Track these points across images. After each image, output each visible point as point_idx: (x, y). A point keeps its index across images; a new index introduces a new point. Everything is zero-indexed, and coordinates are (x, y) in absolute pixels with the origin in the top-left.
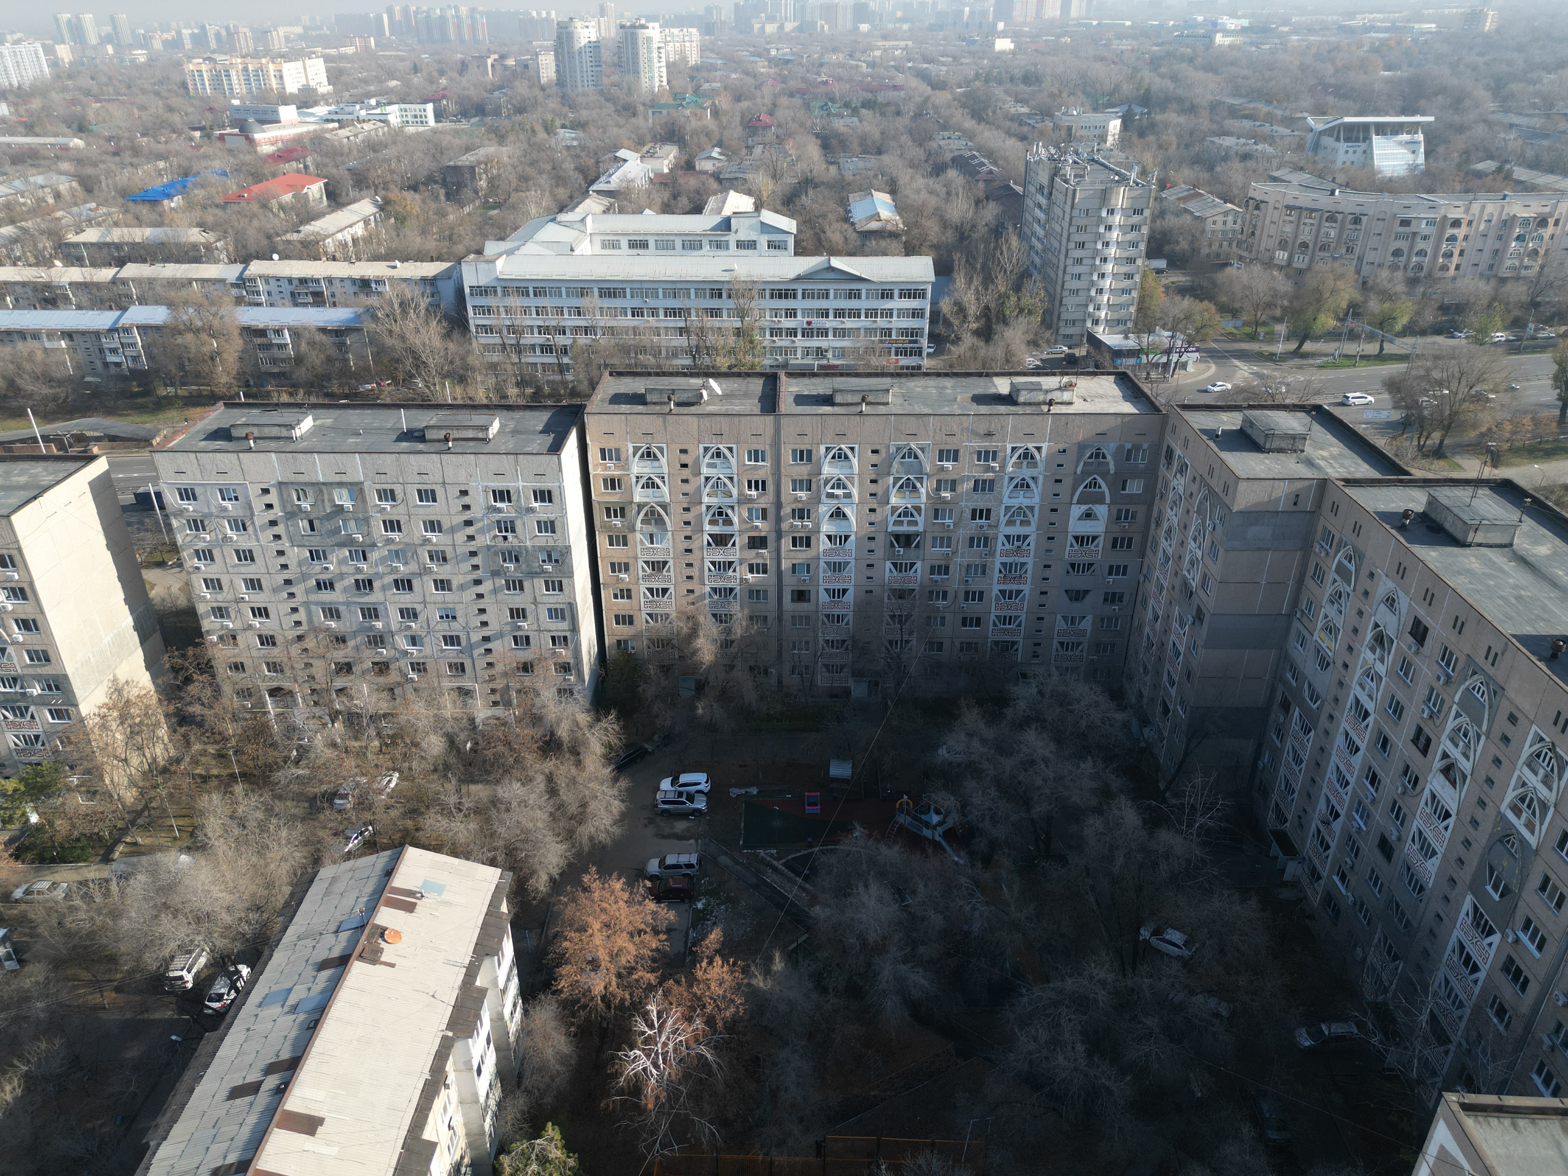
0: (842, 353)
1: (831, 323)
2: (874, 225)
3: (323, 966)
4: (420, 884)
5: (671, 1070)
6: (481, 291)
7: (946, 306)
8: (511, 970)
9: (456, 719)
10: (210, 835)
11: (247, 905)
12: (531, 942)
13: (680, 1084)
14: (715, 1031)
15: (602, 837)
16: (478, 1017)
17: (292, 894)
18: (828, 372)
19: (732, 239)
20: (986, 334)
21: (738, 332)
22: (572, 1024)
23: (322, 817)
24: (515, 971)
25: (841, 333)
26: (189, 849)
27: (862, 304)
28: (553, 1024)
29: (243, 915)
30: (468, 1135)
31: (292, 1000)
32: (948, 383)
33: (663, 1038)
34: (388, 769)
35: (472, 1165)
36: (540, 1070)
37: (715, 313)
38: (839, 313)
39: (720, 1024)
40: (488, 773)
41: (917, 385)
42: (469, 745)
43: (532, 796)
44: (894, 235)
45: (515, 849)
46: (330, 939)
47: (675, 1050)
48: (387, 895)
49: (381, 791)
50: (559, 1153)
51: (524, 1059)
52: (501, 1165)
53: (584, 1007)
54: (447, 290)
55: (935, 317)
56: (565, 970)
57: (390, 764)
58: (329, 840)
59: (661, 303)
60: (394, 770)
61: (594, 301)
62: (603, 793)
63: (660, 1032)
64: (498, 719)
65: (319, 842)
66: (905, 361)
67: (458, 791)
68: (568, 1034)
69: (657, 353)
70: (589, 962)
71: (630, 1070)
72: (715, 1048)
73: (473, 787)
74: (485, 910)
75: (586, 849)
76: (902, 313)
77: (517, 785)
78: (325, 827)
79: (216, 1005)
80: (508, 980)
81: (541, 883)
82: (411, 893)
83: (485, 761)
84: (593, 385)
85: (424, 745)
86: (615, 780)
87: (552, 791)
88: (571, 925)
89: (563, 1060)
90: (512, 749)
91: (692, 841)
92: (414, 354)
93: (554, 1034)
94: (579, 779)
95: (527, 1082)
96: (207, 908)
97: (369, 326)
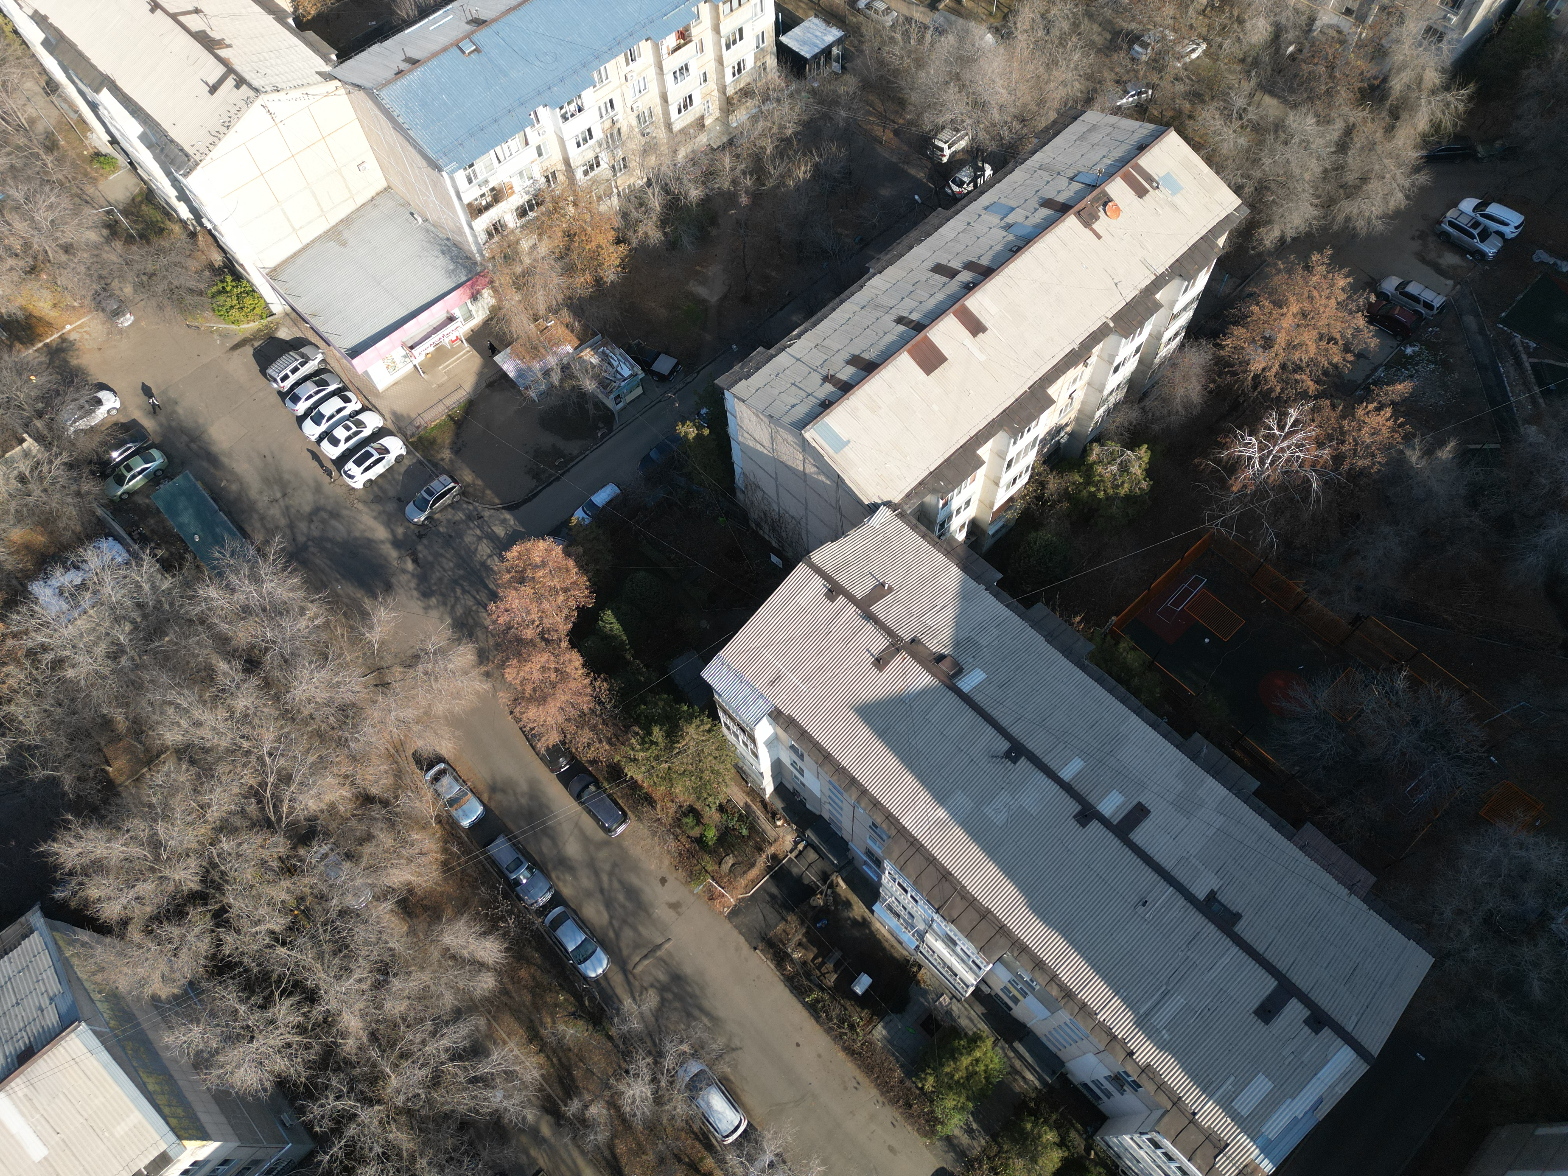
3: (1047, 203)
4: (1162, 173)
5: (1272, 474)
8: (1192, 302)
9: (1296, 11)
10: (1019, 25)
11: (1016, 111)
12: (1225, 289)
13: (1273, 489)
14: (1336, 469)
15: (1360, 224)
16: (1141, 325)
17: (1055, 122)
22: (1214, 381)
23: (1115, 56)
24: (1195, 305)
26: (996, 31)
28: (1197, 370)
29: (1009, 120)
30: (1080, 411)
31: (1010, 219)
33: (1285, 444)
34: (1200, 36)
35: (1071, 435)
36: (1164, 400)
39: (1346, 466)
40: (1292, 90)
42: (1291, 49)
43: (1320, 141)
45: (1267, 188)
46: (1063, 182)
47: (1288, 461)
48: (1129, 168)
49: (1179, 57)
50: (1139, 472)
51: (1157, 383)
52: (1092, 450)
53: (1234, 374)
56: (1238, 331)
57: (1204, 31)
58: (1110, 85)
60: (1205, 39)
62: (1394, 178)
63: (1286, 437)
64: (1339, 32)
65: (1100, 82)
67: (1251, 96)
68: (1205, 387)
70: (1264, 338)
71: (1237, 450)
72: (1326, 483)
73: (1268, 100)
74: (1203, 232)
75: (1335, 227)
77: (1311, 120)
78: (1112, 69)
79: (956, 189)
80: (1184, 309)
81: (1269, 237)
82: (1150, 179)
83: (1296, 76)
85: (1248, 25)
86: (1416, 169)
87: (1342, 147)
88: (1270, 294)
89: (1188, 405)
90: (1332, 77)
91: (1450, 283)
93: (1194, 380)
94: (1379, 148)
95: (1147, 403)
96: (986, 97)
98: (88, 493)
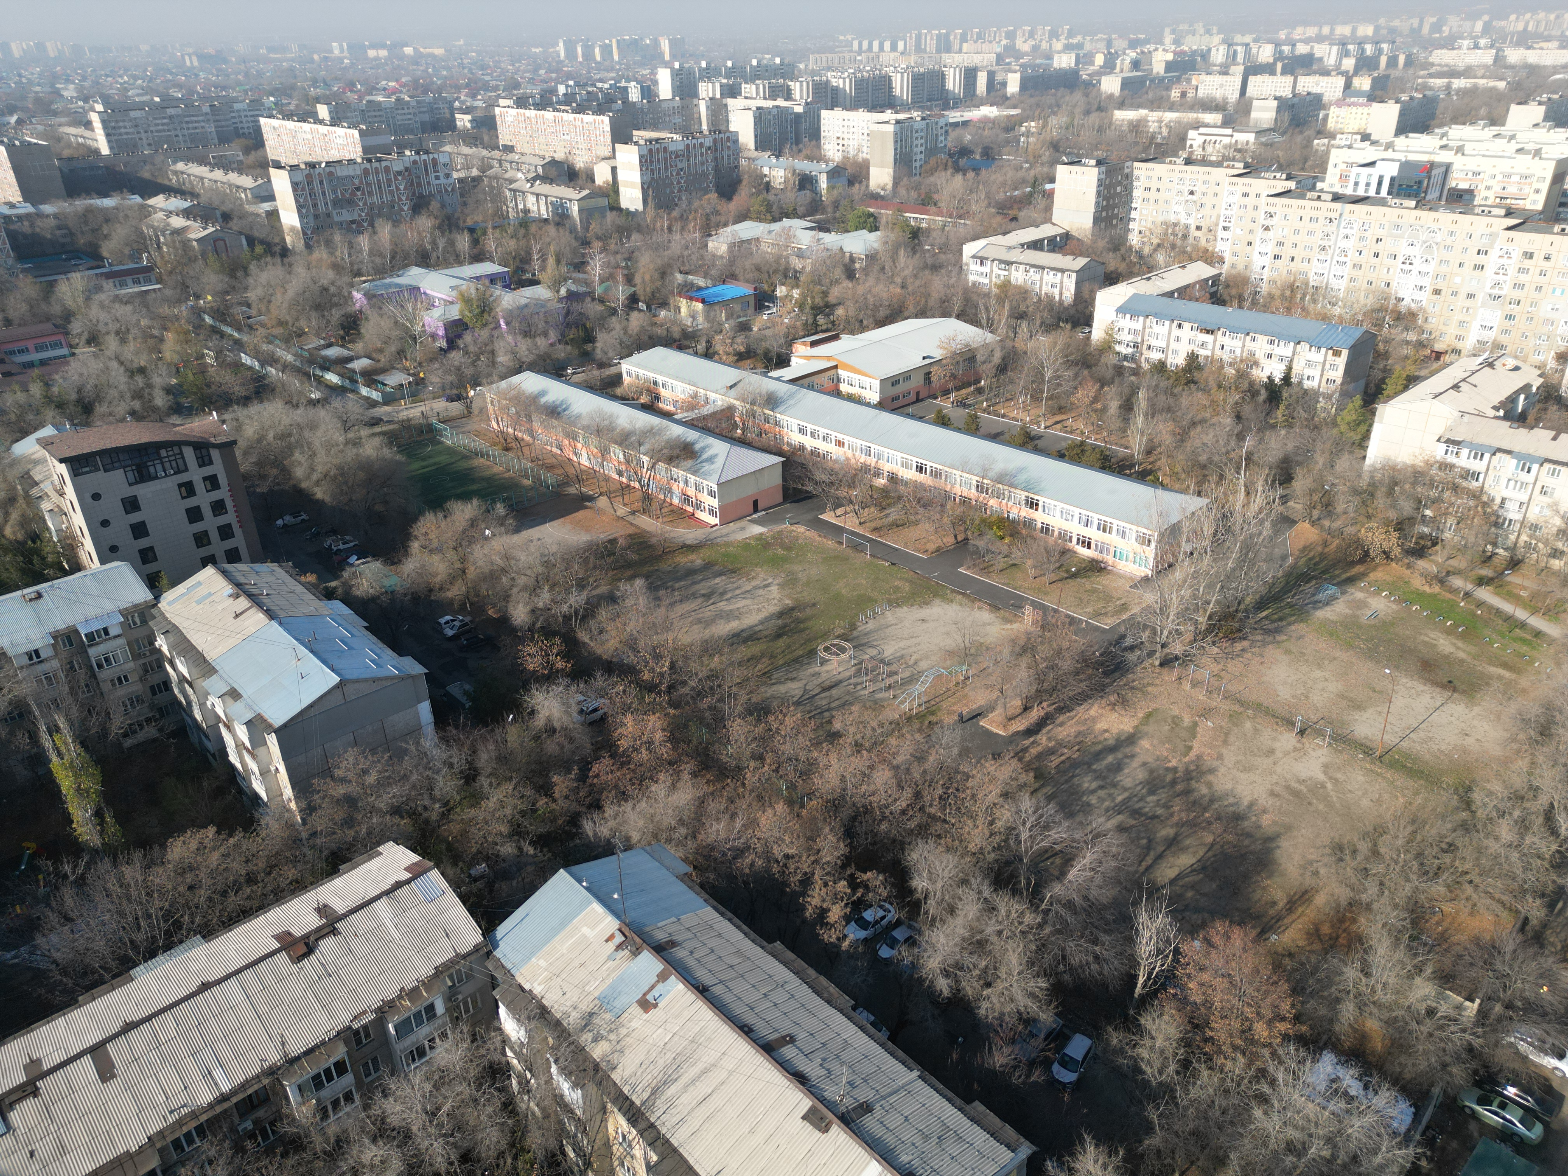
98: (1450, 1074)
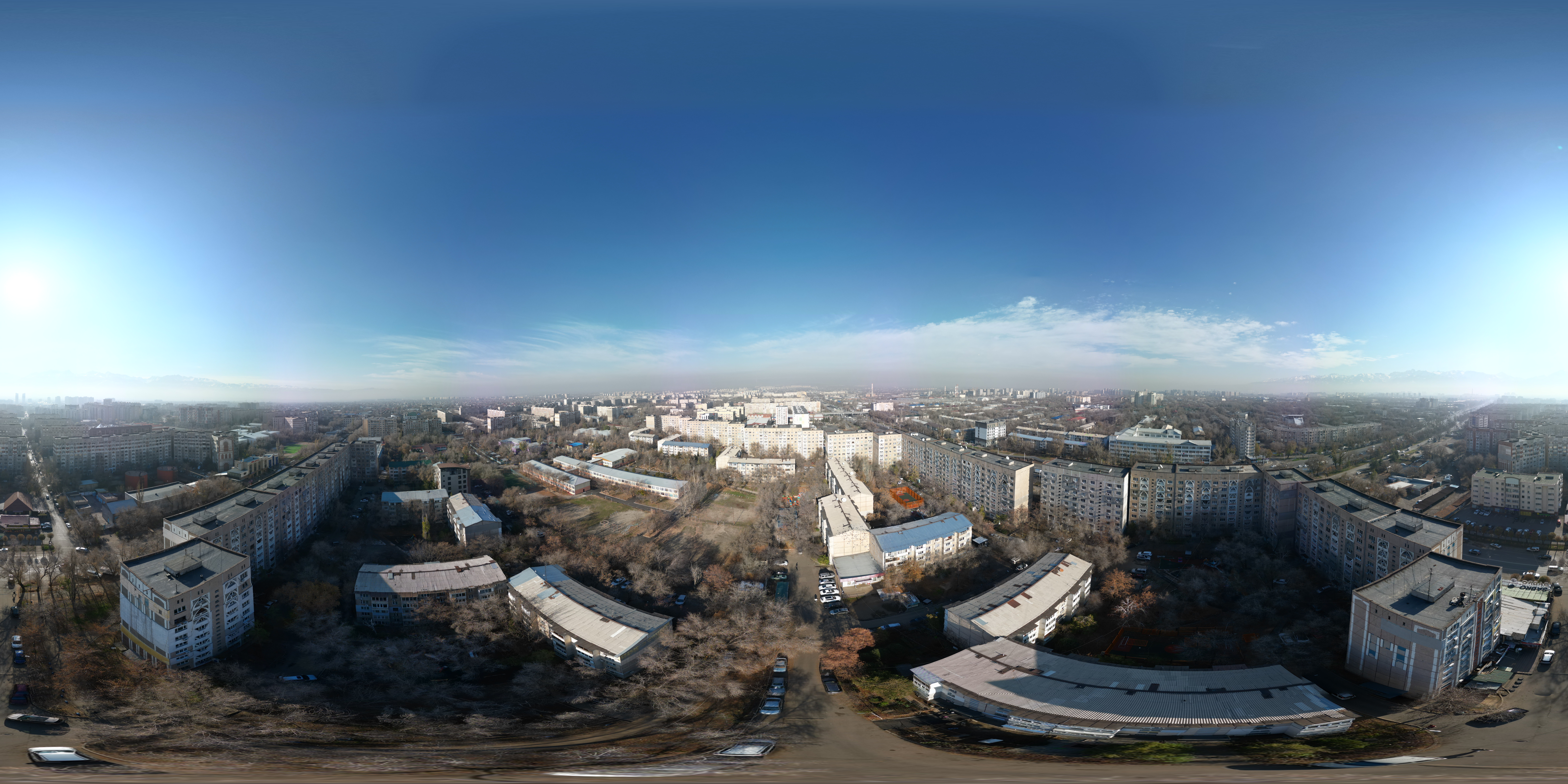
0: (1191, 460)
1: (1188, 454)
2: (1198, 433)
6: (1112, 442)
7: (1214, 451)
15: (1121, 562)
18: (1188, 464)
19: (1167, 435)
20: (1223, 457)
21: (1167, 455)
25: (1191, 456)
27: (1196, 450)
32: (1215, 467)
37: (1163, 450)
38: (1190, 452)
41: (1208, 468)
44: (1203, 436)
48: (1062, 562)
54: (1106, 441)
55: (1212, 453)
59: (1151, 448)
61: (1136, 446)
62: (1123, 553)
66: (1205, 462)
69: (1149, 458)
76: (1204, 452)
82: (1068, 563)
84: (1134, 464)
91: (1145, 566)
92: (1096, 453)
97: (1089, 446)
